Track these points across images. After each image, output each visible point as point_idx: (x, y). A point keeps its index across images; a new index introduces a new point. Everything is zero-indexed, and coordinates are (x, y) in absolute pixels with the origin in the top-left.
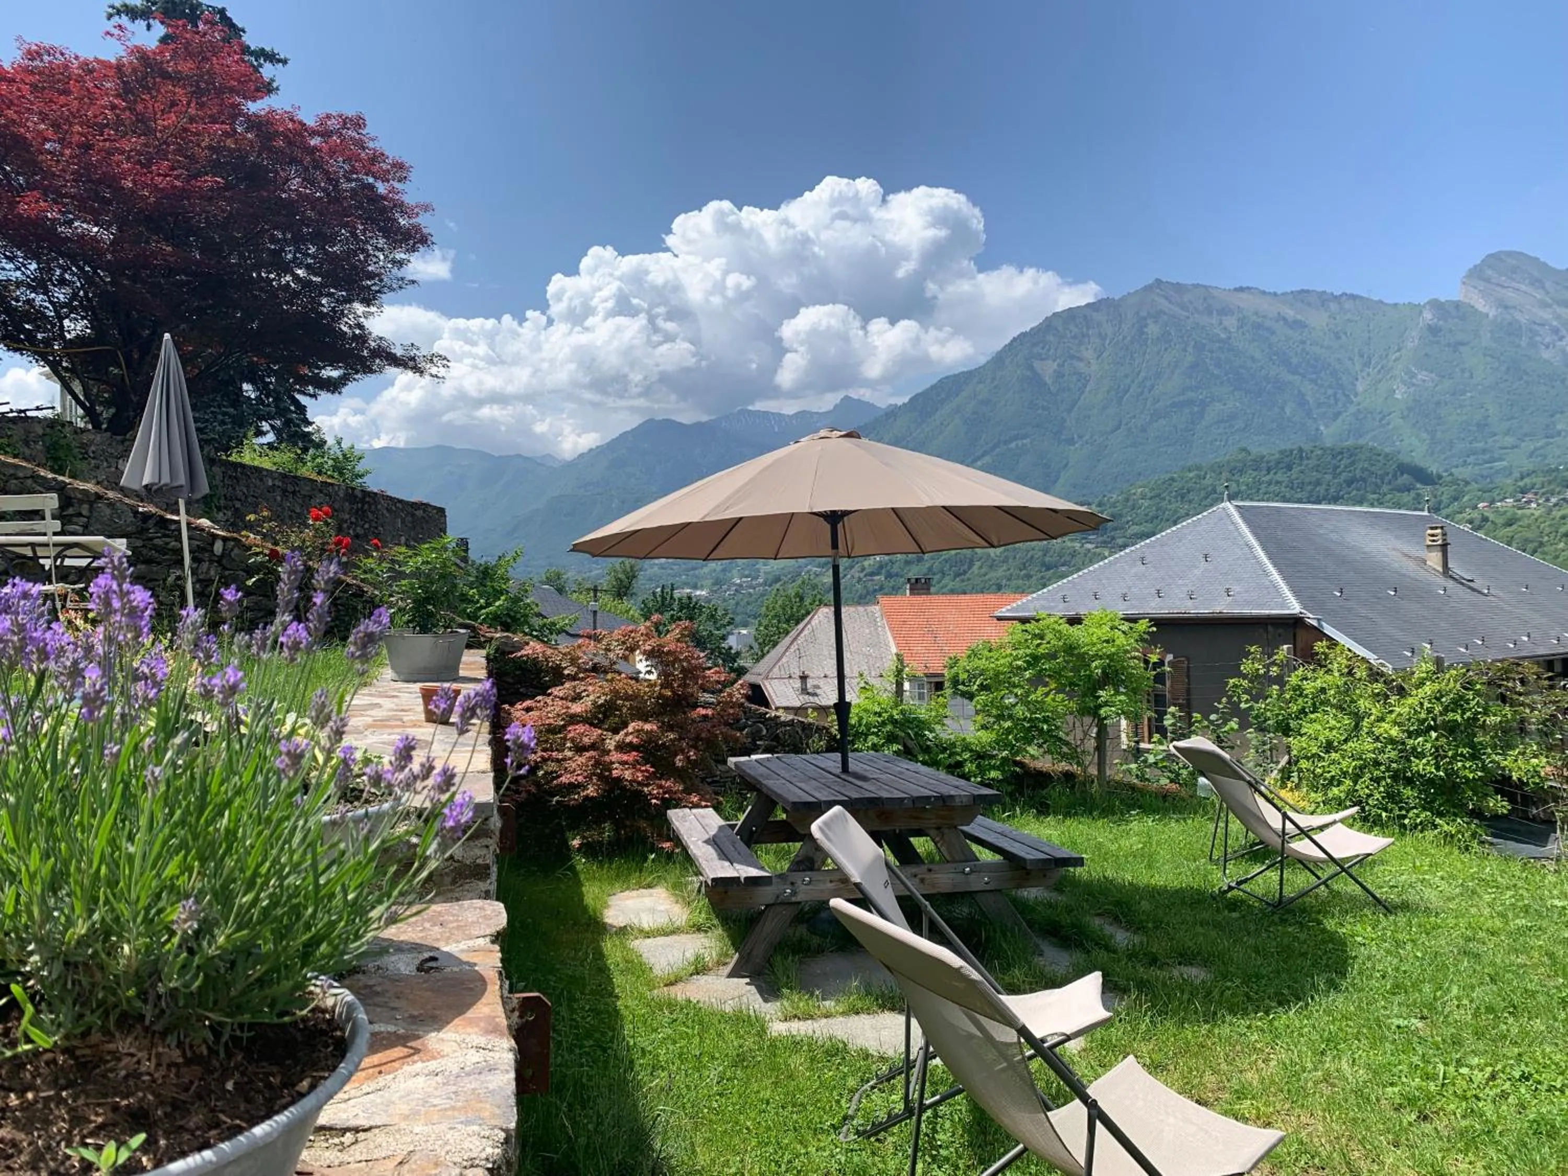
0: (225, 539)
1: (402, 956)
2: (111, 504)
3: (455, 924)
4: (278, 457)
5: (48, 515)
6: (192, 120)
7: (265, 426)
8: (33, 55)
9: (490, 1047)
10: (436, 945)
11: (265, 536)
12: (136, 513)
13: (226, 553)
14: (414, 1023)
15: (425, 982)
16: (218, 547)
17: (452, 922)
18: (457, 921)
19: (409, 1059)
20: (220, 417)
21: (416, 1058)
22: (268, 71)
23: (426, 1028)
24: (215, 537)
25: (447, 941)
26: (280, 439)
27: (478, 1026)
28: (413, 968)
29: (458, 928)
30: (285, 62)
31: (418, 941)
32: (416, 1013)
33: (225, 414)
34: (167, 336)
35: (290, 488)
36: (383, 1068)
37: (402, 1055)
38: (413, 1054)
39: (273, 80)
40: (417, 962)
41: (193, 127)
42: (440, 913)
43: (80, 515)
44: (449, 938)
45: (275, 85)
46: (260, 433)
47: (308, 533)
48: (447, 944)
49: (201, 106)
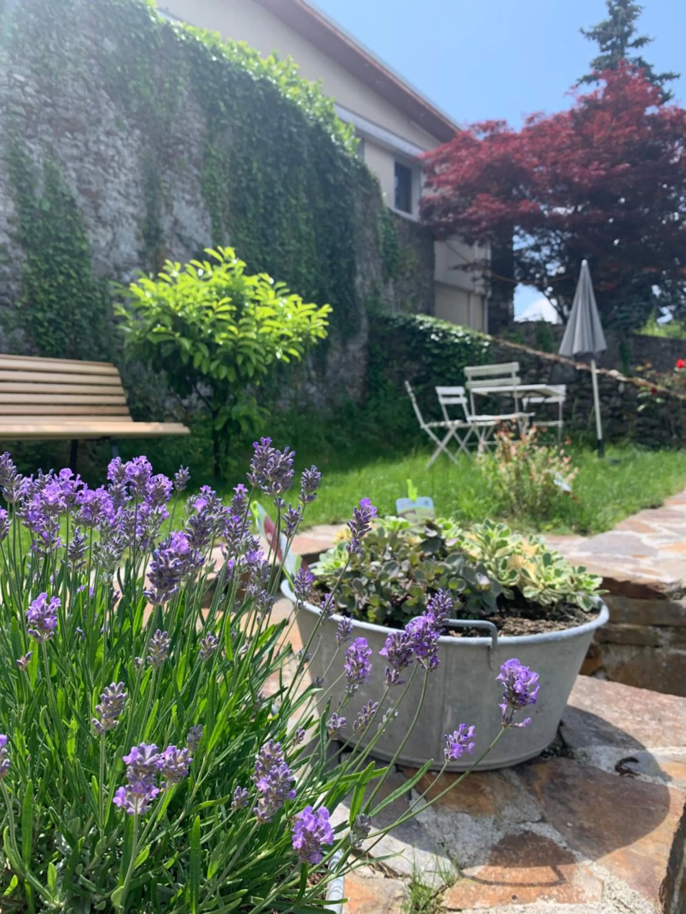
0: (625, 383)
1: (607, 748)
2: (562, 366)
3: (670, 723)
4: (671, 329)
5: (514, 375)
6: (614, 129)
7: (665, 310)
8: (531, 120)
9: (631, 906)
10: (644, 744)
11: (648, 380)
12: (575, 370)
13: (626, 391)
14: (579, 837)
15: (614, 787)
16: (621, 388)
17: (670, 719)
18: (675, 720)
19: (547, 890)
20: (637, 308)
21: (554, 891)
22: (667, 86)
23: (587, 851)
24: (619, 382)
25: (657, 741)
26: (675, 318)
27: (633, 869)
28: (612, 764)
29: (673, 728)
30: (678, 76)
31: (631, 733)
32: (586, 825)
33: (641, 306)
34: (584, 263)
35: (676, 348)
36: (520, 892)
37: (545, 880)
38: (553, 884)
39: (670, 91)
40: (619, 758)
41: (615, 134)
42: (664, 705)
43: (546, 372)
44: (659, 738)
45: (671, 94)
46: (662, 315)
47: (676, 377)
48: (655, 745)
49: (618, 119)
